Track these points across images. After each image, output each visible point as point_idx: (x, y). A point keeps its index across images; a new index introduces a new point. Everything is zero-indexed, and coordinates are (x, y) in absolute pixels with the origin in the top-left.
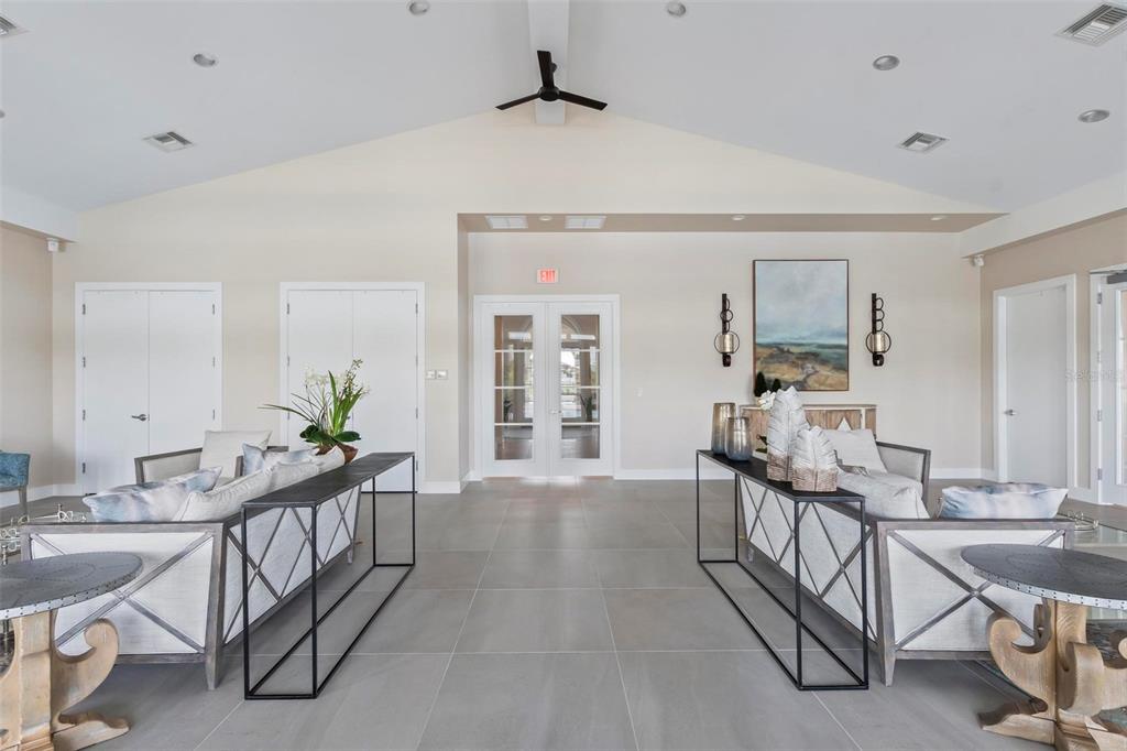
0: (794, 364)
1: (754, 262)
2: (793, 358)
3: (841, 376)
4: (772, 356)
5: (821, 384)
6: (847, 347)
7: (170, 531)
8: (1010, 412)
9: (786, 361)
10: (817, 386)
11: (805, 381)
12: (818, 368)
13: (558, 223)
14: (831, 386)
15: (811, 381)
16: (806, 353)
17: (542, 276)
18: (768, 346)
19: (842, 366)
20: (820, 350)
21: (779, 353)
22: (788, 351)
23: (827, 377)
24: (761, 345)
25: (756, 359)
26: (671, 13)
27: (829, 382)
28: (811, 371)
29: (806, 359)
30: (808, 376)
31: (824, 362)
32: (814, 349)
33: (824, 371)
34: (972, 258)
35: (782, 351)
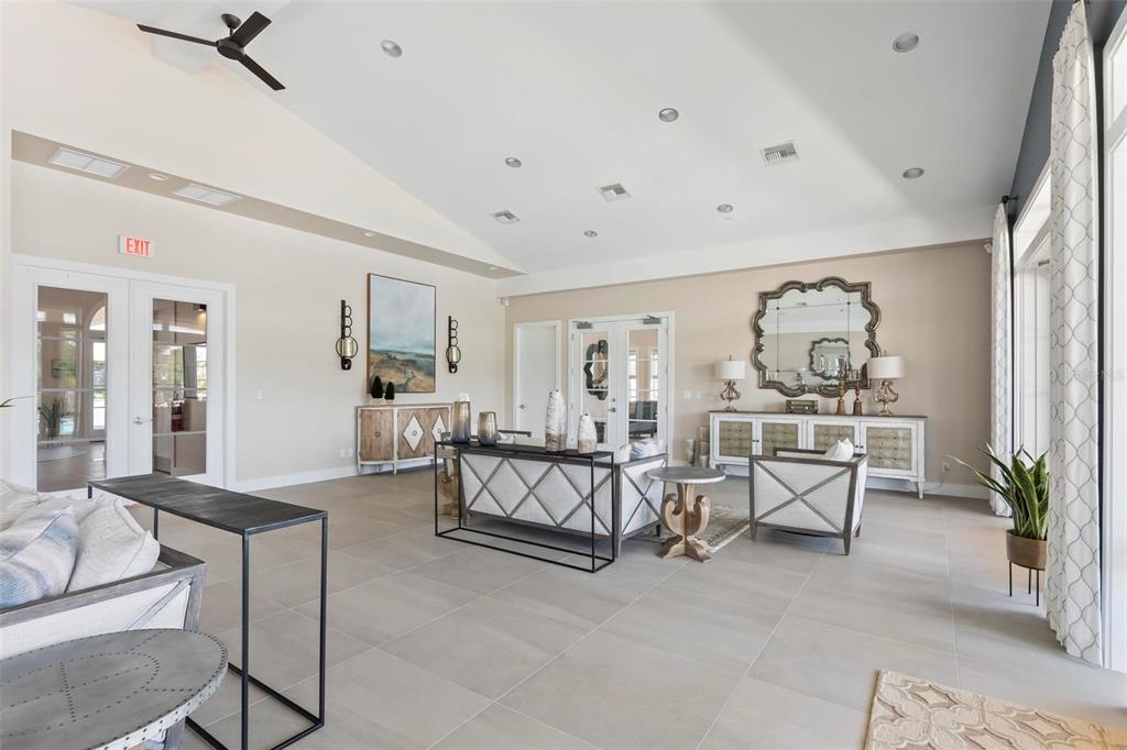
0: (399, 370)
1: (369, 275)
2: (398, 364)
3: (428, 380)
4: (382, 362)
5: (417, 387)
6: (434, 357)
7: (129, 592)
8: (522, 407)
9: (393, 367)
10: (414, 388)
11: (406, 384)
12: (416, 373)
13: (171, 185)
14: (423, 388)
15: (411, 385)
16: (408, 361)
17: (128, 245)
18: (380, 353)
19: (431, 373)
20: (416, 359)
21: (388, 359)
22: (395, 358)
23: (422, 381)
24: (374, 351)
25: (369, 364)
26: (385, 49)
27: (423, 385)
28: (411, 376)
29: (407, 365)
30: (409, 380)
31: (419, 369)
32: (412, 357)
33: (420, 376)
34: (502, 299)
35: (390, 357)
